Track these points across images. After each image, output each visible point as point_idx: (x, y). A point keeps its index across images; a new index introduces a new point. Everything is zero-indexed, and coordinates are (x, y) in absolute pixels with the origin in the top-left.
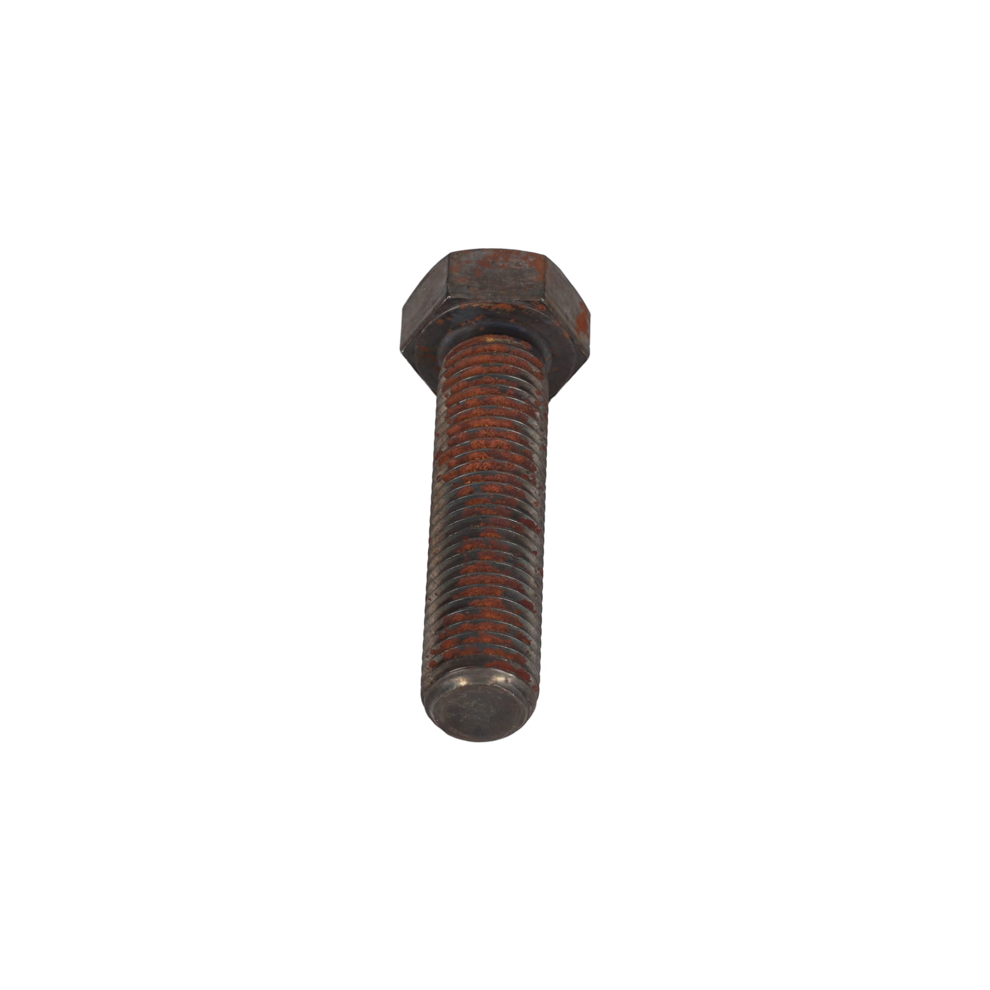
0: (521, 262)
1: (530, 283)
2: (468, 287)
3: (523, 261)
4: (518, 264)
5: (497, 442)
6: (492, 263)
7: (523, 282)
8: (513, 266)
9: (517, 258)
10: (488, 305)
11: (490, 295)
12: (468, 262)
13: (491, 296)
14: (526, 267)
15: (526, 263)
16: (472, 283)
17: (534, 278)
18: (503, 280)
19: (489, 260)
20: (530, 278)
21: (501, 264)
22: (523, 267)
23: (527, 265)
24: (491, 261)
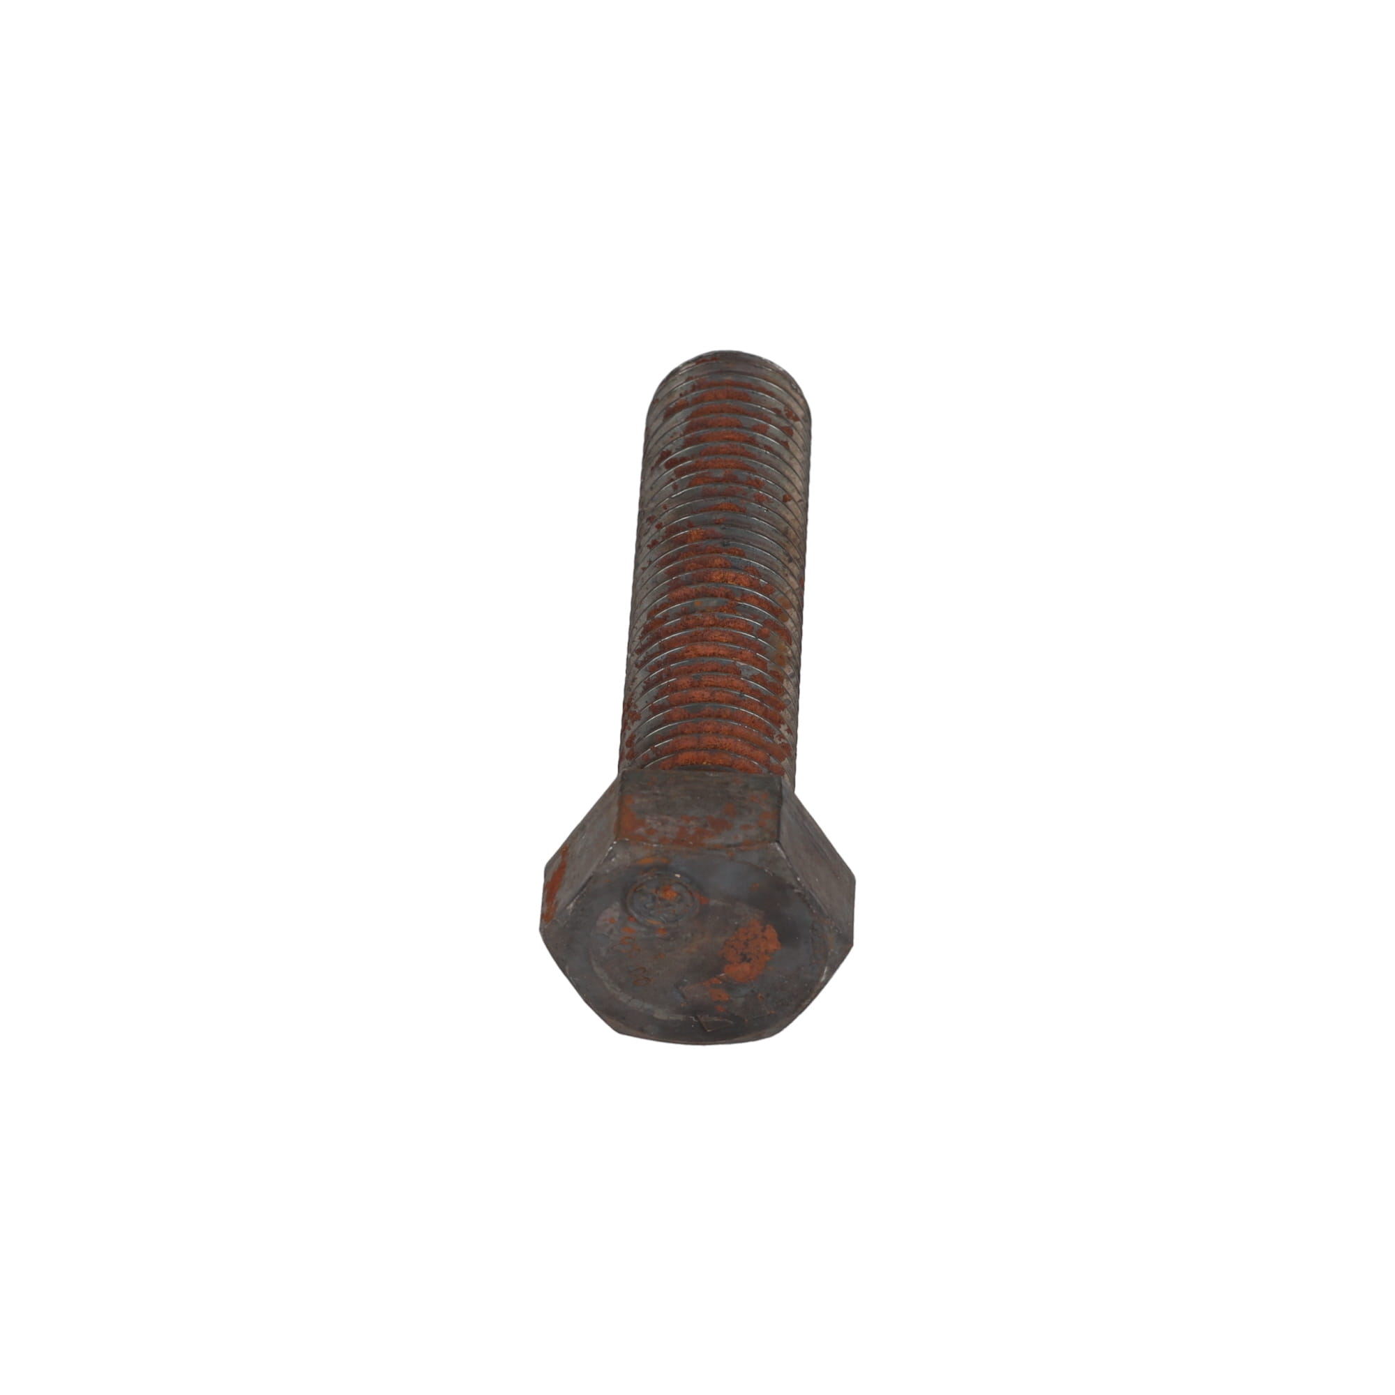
0: (658, 827)
1: (644, 792)
2: (746, 787)
3: (655, 827)
4: (664, 823)
6: (706, 826)
7: (656, 794)
8: (671, 819)
9: (665, 833)
12: (746, 827)
14: (651, 819)
15: (650, 824)
16: (740, 792)
17: (637, 801)
18: (688, 797)
21: (692, 823)
22: (656, 818)
23: (648, 821)
24: (708, 829)
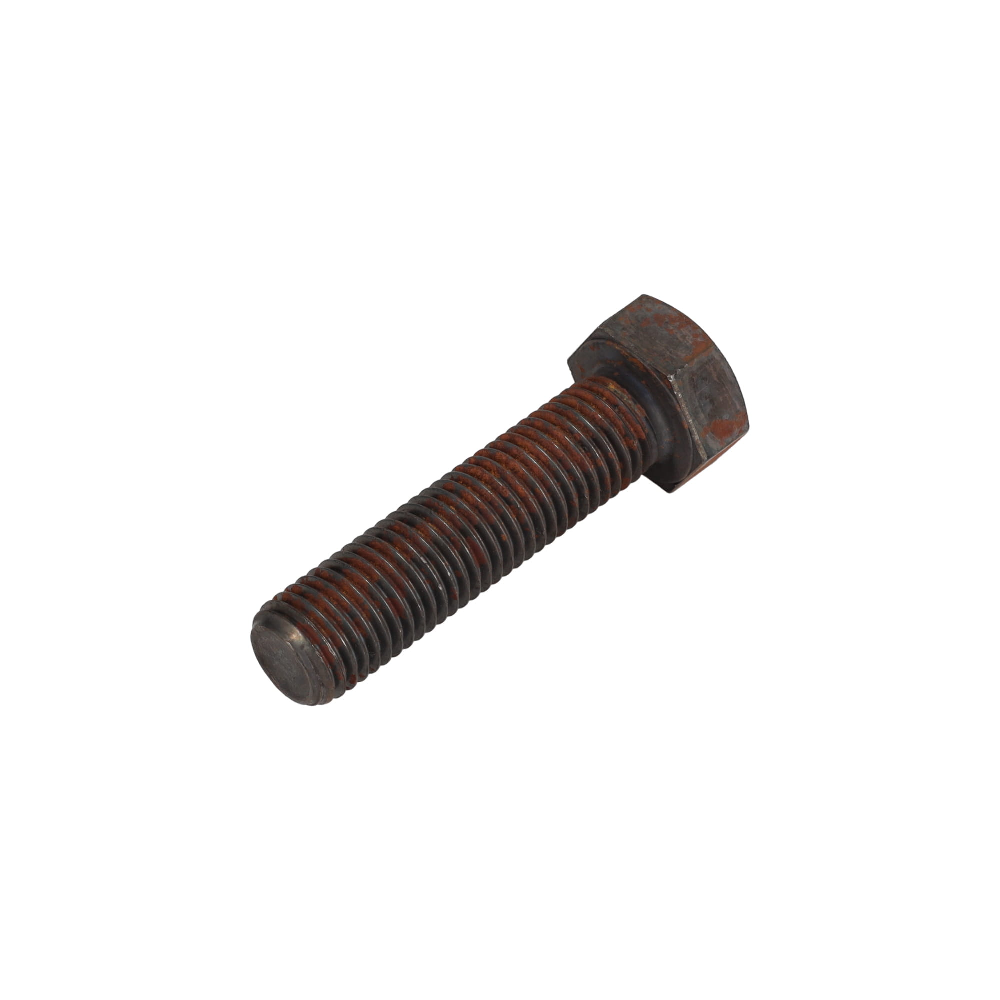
0: (689, 336)
1: (676, 357)
4: (684, 337)
5: (515, 465)
6: (667, 323)
7: (671, 353)
8: (679, 336)
9: (690, 331)
10: (627, 354)
11: (632, 345)
12: (648, 310)
13: (633, 347)
14: (688, 342)
15: (692, 340)
16: (630, 328)
17: (683, 355)
18: (657, 342)
19: (666, 319)
20: (679, 353)
21: (672, 328)
22: (686, 342)
23: (691, 342)
24: (667, 321)
